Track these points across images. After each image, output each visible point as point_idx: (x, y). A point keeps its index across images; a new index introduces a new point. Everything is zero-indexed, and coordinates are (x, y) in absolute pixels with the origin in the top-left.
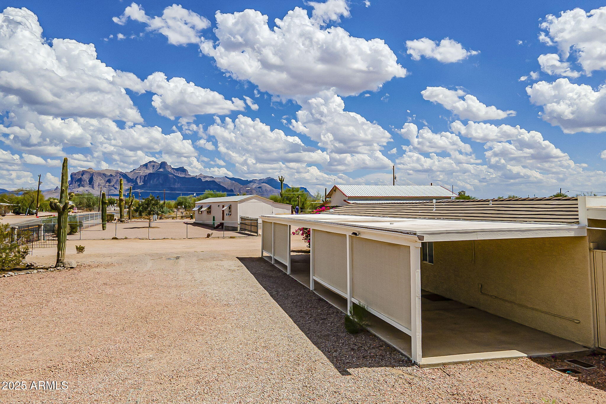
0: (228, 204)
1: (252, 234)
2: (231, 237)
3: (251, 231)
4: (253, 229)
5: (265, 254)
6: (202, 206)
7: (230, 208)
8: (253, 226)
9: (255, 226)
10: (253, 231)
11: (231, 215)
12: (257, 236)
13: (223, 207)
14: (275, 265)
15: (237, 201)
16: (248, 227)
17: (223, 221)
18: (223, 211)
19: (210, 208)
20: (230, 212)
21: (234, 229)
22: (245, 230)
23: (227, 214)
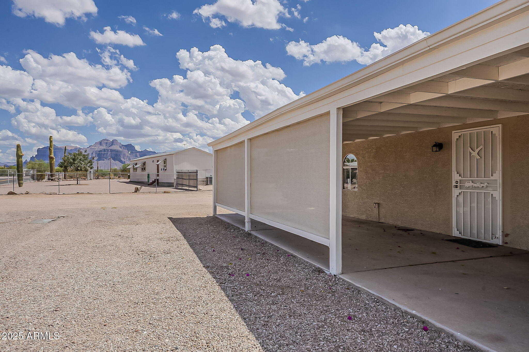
0: (164, 158)
1: (190, 189)
2: (165, 192)
3: (189, 186)
4: (192, 183)
5: (222, 210)
6: (137, 163)
7: (165, 162)
8: (192, 179)
9: (194, 179)
10: (191, 186)
11: (166, 170)
12: (197, 191)
13: (158, 161)
14: (254, 233)
15: (173, 153)
16: (186, 182)
17: (158, 178)
18: (158, 165)
19: (144, 164)
20: (165, 166)
21: (170, 185)
22: (182, 185)
23: (161, 169)
